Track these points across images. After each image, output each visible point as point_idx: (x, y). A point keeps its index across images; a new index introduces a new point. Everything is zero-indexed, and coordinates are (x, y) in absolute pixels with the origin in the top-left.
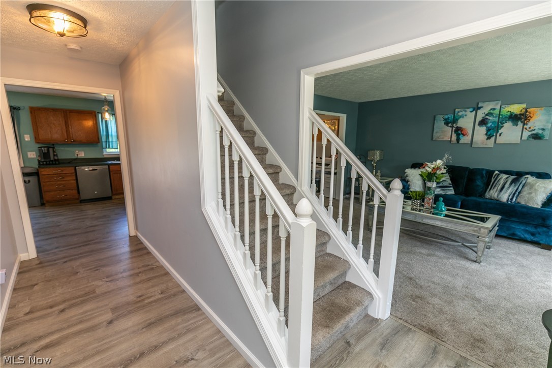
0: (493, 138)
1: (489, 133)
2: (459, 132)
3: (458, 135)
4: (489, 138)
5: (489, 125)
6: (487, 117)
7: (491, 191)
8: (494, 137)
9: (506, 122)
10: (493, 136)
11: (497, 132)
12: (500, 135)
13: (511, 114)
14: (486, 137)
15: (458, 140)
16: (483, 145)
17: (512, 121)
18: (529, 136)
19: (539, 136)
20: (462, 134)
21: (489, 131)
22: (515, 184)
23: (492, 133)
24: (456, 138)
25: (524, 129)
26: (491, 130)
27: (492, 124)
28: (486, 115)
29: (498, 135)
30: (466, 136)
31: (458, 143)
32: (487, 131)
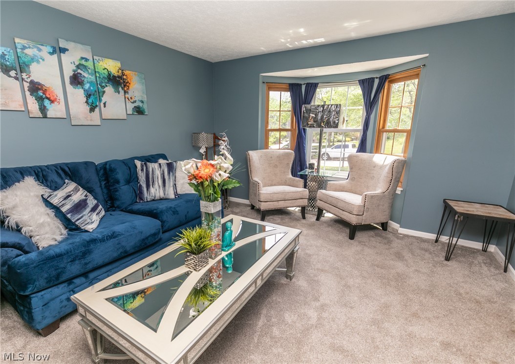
0: (97, 110)
1: (90, 101)
2: (40, 93)
3: (40, 100)
4: (92, 110)
5: (87, 86)
6: (79, 71)
7: (152, 190)
8: (98, 108)
9: (107, 86)
10: (97, 106)
11: (100, 100)
12: (105, 104)
13: (109, 75)
14: (88, 108)
15: (43, 109)
16: (87, 120)
17: (113, 85)
18: (133, 109)
19: (141, 109)
20: (49, 99)
21: (89, 98)
22: (172, 172)
23: (94, 101)
24: (38, 107)
25: (127, 99)
26: (92, 96)
27: (90, 86)
28: (78, 67)
29: (102, 105)
30: (56, 103)
31: (45, 116)
32: (86, 96)
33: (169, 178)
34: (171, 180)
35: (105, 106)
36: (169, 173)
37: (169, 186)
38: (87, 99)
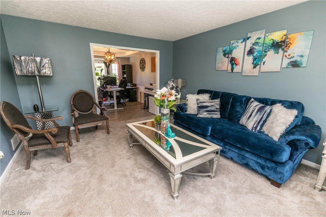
0: (258, 67)
1: (255, 62)
2: (233, 62)
3: (232, 65)
4: (255, 67)
5: (255, 54)
6: (254, 46)
7: (244, 118)
9: (269, 51)
10: (258, 64)
11: (262, 60)
12: (264, 63)
13: (274, 43)
14: (253, 66)
15: (232, 69)
16: (250, 73)
17: (274, 49)
18: (288, 63)
19: (298, 63)
20: (235, 64)
21: (255, 60)
22: (260, 112)
23: (257, 62)
24: (231, 68)
25: (284, 57)
26: (257, 59)
27: (258, 53)
28: (253, 45)
29: (262, 63)
30: (238, 65)
31: (232, 72)
32: (254, 60)
33: (255, 115)
34: (256, 117)
35: (264, 64)
36: (257, 112)
37: (252, 121)
38: (254, 61)
